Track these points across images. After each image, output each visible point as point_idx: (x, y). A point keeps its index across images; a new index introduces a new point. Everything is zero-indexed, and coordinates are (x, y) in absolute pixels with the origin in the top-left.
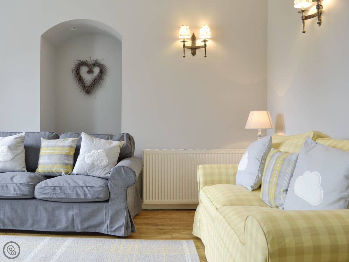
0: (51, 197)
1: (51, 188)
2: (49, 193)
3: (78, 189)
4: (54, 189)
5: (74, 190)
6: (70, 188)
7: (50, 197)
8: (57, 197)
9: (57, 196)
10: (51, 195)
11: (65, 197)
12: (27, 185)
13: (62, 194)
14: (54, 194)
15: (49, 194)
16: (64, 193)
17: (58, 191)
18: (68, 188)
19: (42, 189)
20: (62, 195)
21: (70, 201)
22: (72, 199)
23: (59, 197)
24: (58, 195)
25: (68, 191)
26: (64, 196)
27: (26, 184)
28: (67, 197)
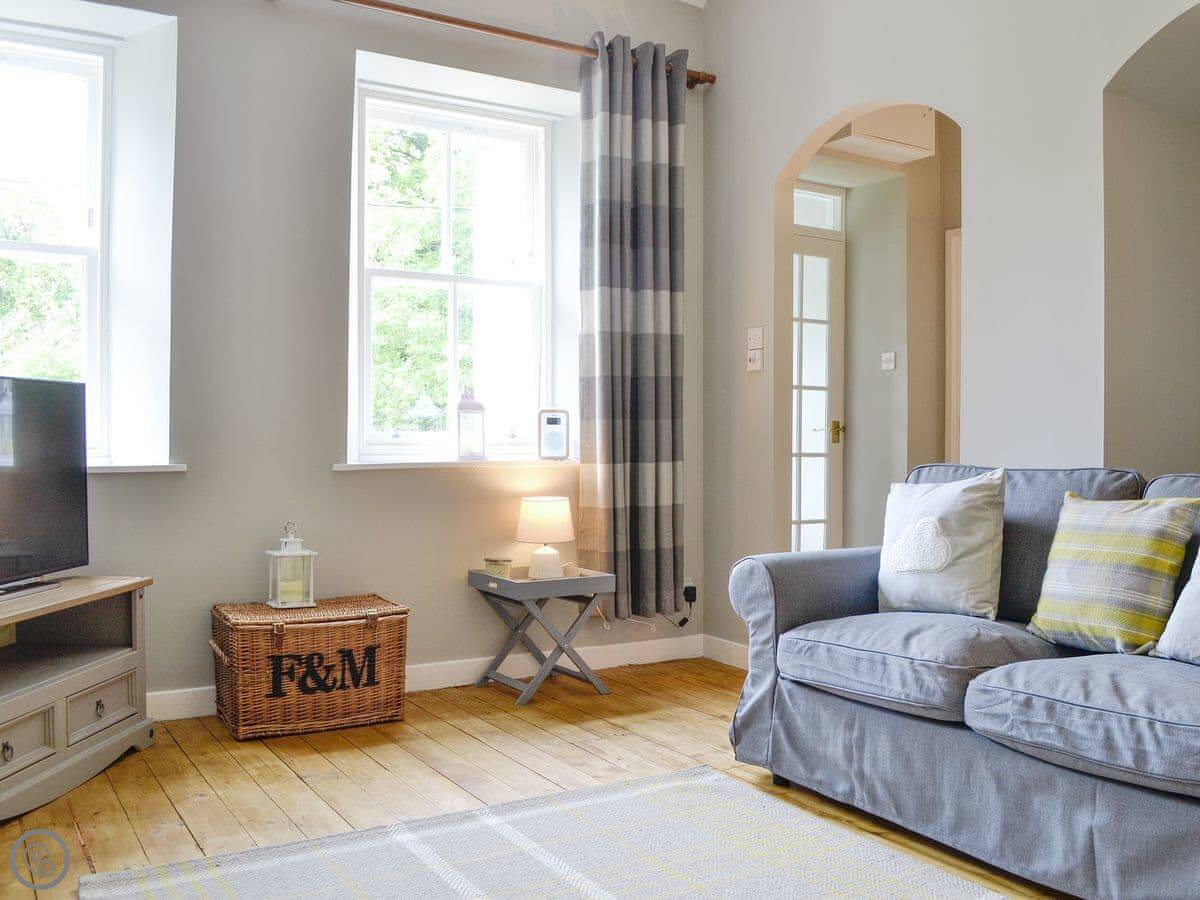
0: (1014, 733)
1: (1015, 697)
2: (1006, 717)
3: (1114, 725)
4: (1028, 703)
5: (1099, 723)
6: (1084, 712)
7: (1009, 734)
8: (1034, 740)
9: (1031, 737)
10: (1011, 728)
11: (1061, 745)
12: (943, 670)
13: (1052, 730)
14: (1023, 723)
15: (1006, 721)
16: (1061, 730)
17: (1039, 715)
18: (1076, 712)
19: (988, 697)
20: (1050, 737)
21: (1080, 766)
22: (1091, 761)
23: (1040, 739)
24: (1035, 732)
25: (1077, 723)
26: (1058, 743)
27: (939, 667)
28: (1068, 748)
